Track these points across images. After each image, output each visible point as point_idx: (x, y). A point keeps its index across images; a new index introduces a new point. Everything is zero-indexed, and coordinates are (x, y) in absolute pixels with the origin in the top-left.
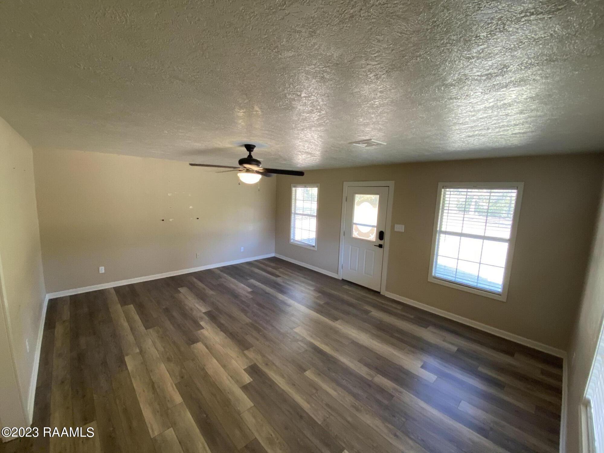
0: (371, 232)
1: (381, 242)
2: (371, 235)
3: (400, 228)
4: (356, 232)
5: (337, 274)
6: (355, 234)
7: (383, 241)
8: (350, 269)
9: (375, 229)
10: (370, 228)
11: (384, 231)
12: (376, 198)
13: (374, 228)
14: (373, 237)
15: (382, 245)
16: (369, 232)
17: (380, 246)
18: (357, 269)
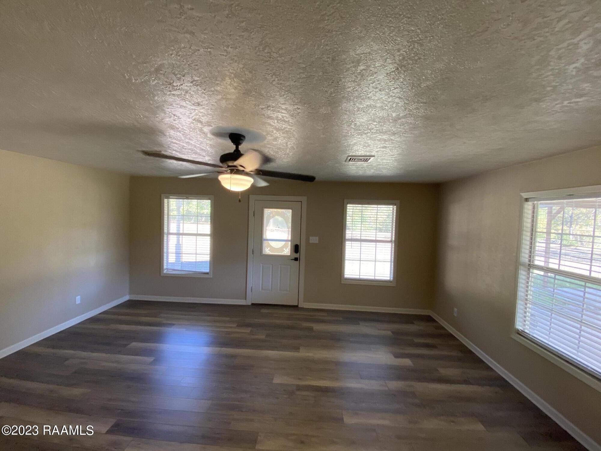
0: (285, 246)
1: (297, 255)
2: (284, 249)
3: (314, 240)
4: (267, 248)
5: (245, 300)
6: (267, 251)
7: (298, 254)
8: (262, 289)
9: (290, 243)
10: (284, 243)
11: (299, 244)
12: (288, 213)
13: (287, 242)
14: (287, 251)
15: (298, 258)
16: (283, 247)
17: (296, 259)
18: (270, 288)
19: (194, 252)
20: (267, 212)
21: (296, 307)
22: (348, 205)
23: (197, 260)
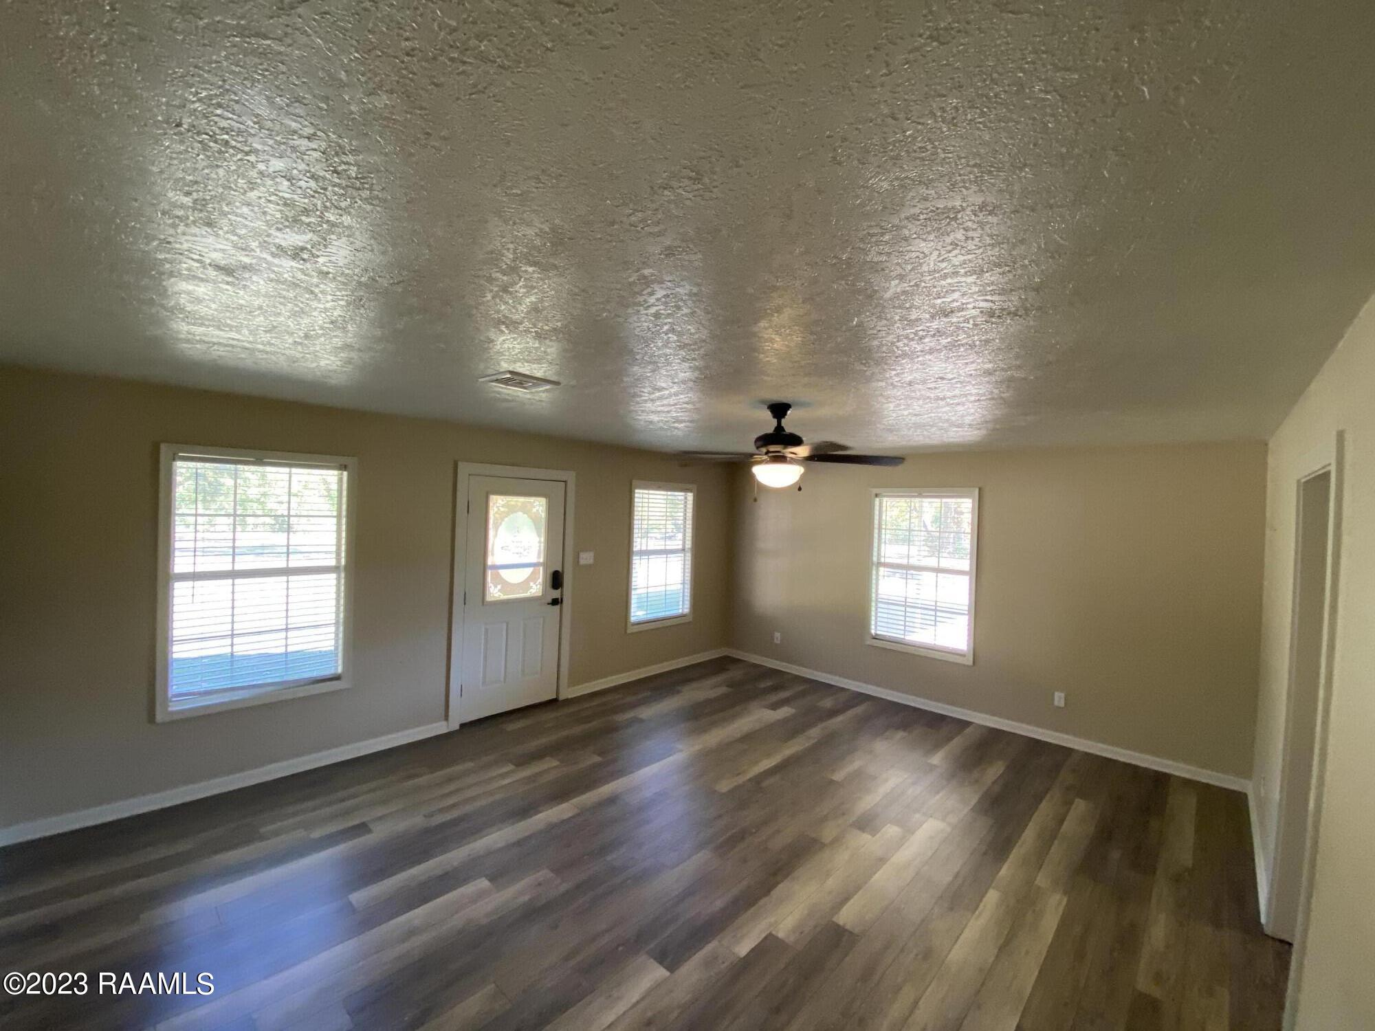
0: (532, 578)
1: (556, 594)
3: (587, 558)
4: (496, 587)
5: (444, 723)
6: (495, 592)
7: (559, 590)
8: (484, 683)
9: (542, 569)
10: (530, 570)
11: (560, 570)
12: (539, 505)
13: (537, 568)
14: (536, 588)
15: (557, 599)
16: (527, 581)
17: (555, 602)
18: (502, 679)
19: (281, 624)
20: (498, 503)
21: (553, 703)
22: (636, 491)
23: (290, 649)
